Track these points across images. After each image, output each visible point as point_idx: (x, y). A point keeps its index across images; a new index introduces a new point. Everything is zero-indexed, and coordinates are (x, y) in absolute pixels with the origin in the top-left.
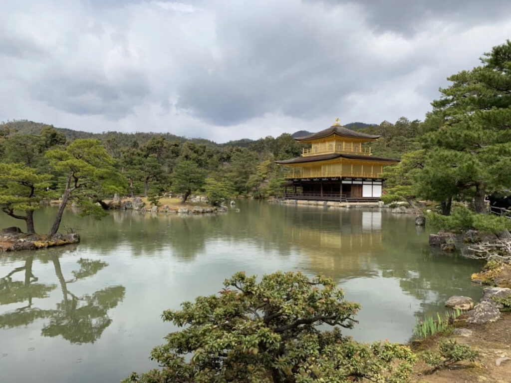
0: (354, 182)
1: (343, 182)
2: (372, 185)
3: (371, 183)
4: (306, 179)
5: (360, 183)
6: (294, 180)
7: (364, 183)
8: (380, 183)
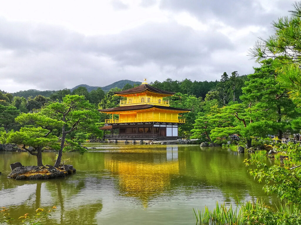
0: (161, 126)
1: (155, 126)
2: (172, 127)
3: (171, 126)
4: (124, 123)
5: (165, 126)
6: (113, 125)
7: (167, 126)
8: (177, 126)
